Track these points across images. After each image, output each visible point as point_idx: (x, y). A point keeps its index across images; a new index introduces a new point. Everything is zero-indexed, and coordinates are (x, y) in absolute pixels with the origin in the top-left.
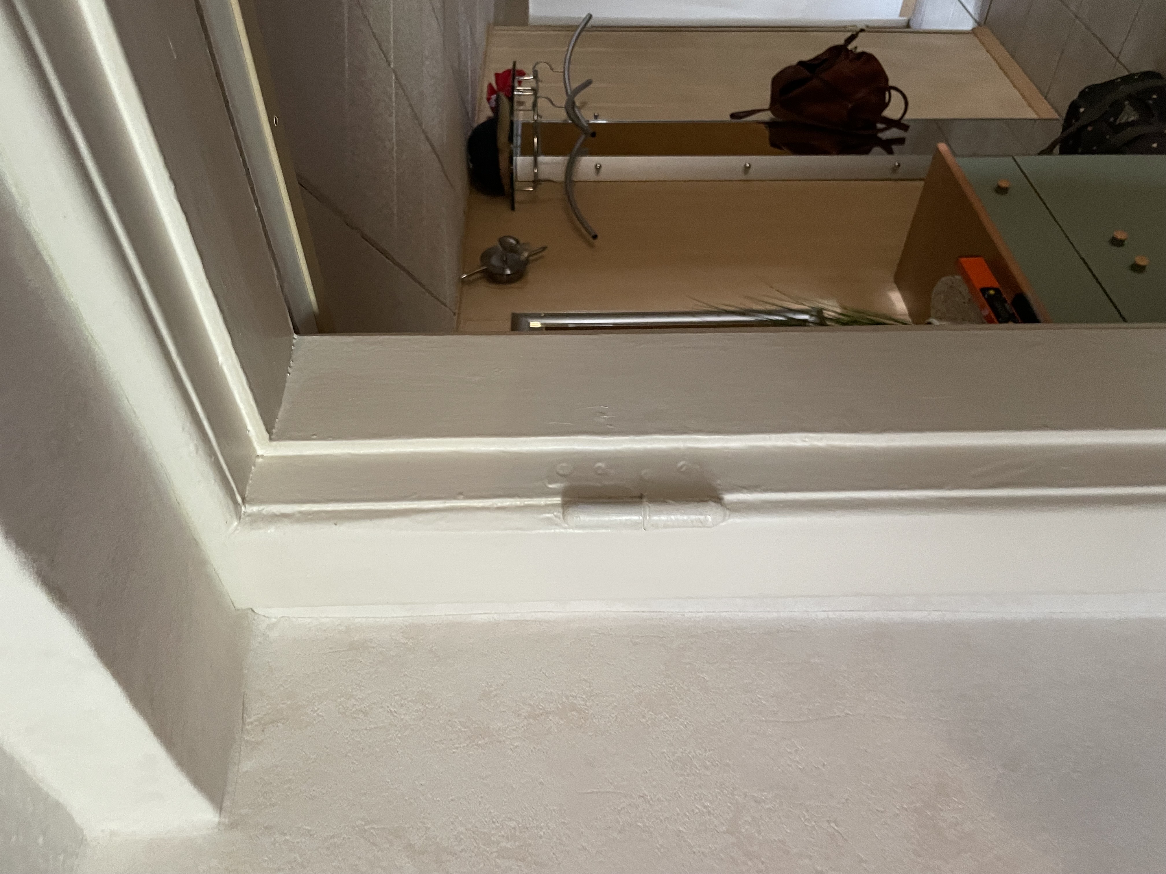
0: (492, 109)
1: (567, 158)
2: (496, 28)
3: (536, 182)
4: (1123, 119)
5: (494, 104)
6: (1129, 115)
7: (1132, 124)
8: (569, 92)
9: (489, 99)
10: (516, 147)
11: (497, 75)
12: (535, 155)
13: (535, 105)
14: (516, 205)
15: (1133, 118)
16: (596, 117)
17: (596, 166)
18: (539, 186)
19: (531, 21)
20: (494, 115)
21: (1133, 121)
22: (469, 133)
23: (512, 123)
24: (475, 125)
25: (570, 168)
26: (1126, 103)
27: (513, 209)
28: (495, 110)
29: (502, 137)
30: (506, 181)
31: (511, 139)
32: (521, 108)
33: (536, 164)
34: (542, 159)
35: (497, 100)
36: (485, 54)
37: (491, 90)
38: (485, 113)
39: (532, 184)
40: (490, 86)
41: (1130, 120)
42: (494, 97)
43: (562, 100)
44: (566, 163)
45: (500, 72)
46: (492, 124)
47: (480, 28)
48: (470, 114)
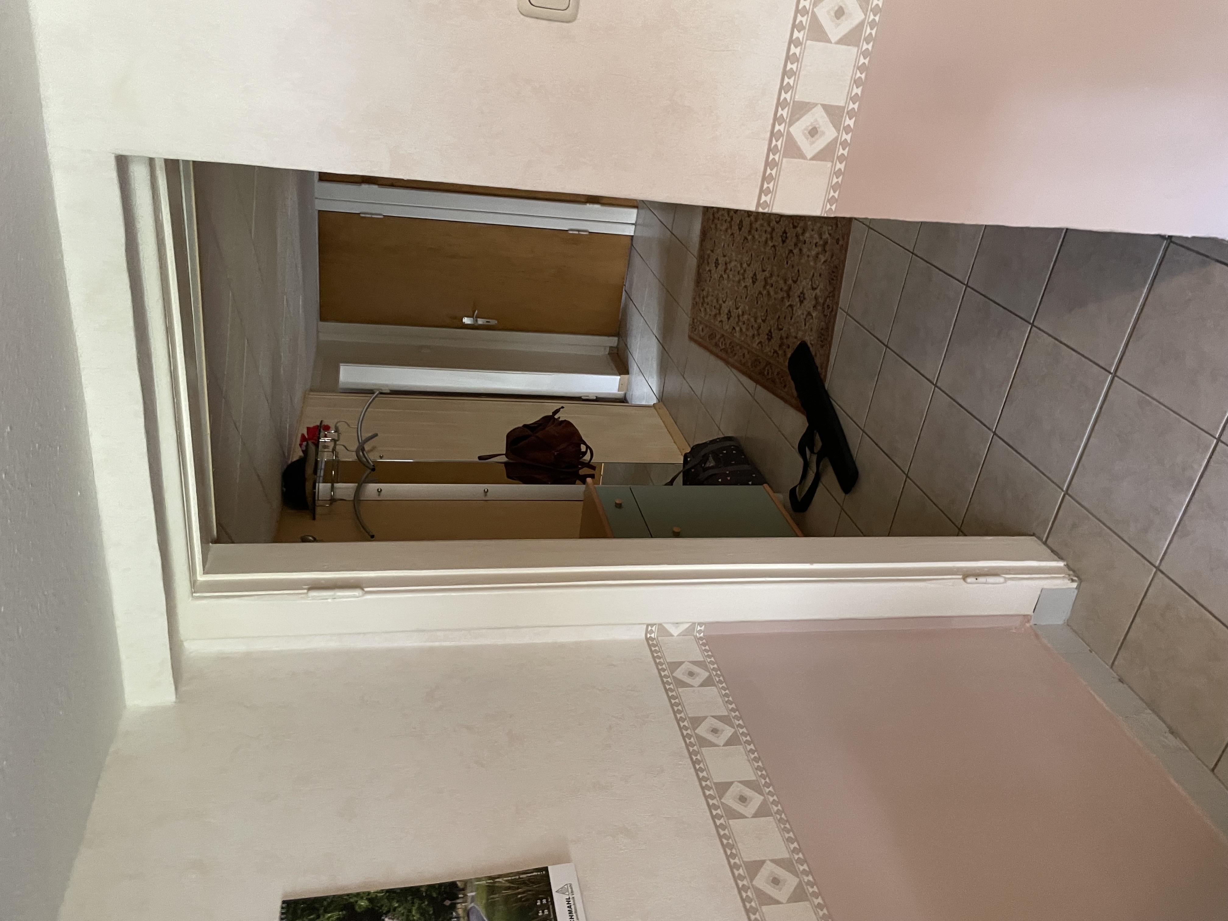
0: (303, 451)
1: (357, 484)
2: (312, 393)
3: (333, 500)
4: (708, 465)
5: (304, 448)
6: (711, 463)
7: (712, 468)
8: (360, 441)
9: (301, 445)
10: (320, 476)
11: (308, 429)
12: (333, 483)
13: (334, 449)
14: (317, 516)
15: (712, 465)
16: (381, 458)
17: (378, 490)
18: (334, 503)
19: (341, 386)
20: (304, 456)
21: (712, 466)
22: (285, 467)
23: (317, 462)
24: (290, 462)
25: (358, 491)
26: (710, 455)
27: (314, 519)
28: (305, 452)
29: (309, 470)
30: (309, 499)
31: (315, 472)
32: (326, 450)
33: (333, 488)
34: (336, 485)
35: (307, 446)
36: (302, 412)
37: (303, 439)
38: (297, 454)
39: (329, 502)
40: (303, 435)
41: (711, 465)
42: (305, 443)
43: (354, 446)
44: (355, 488)
45: (311, 426)
46: (302, 462)
47: (299, 394)
48: (286, 454)
